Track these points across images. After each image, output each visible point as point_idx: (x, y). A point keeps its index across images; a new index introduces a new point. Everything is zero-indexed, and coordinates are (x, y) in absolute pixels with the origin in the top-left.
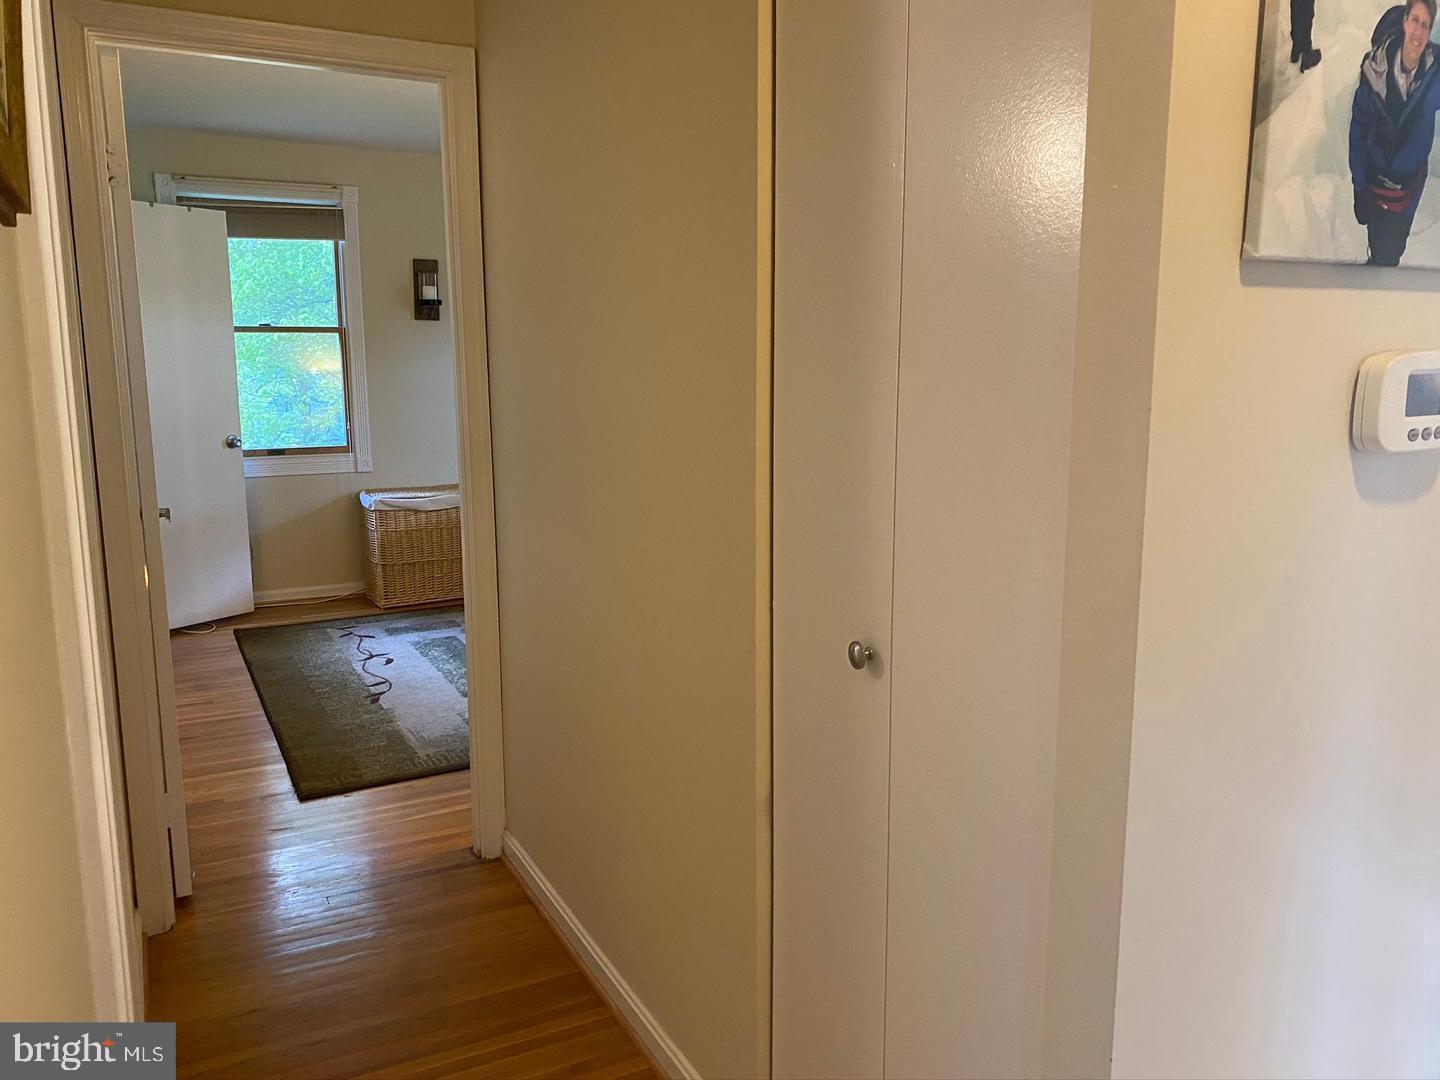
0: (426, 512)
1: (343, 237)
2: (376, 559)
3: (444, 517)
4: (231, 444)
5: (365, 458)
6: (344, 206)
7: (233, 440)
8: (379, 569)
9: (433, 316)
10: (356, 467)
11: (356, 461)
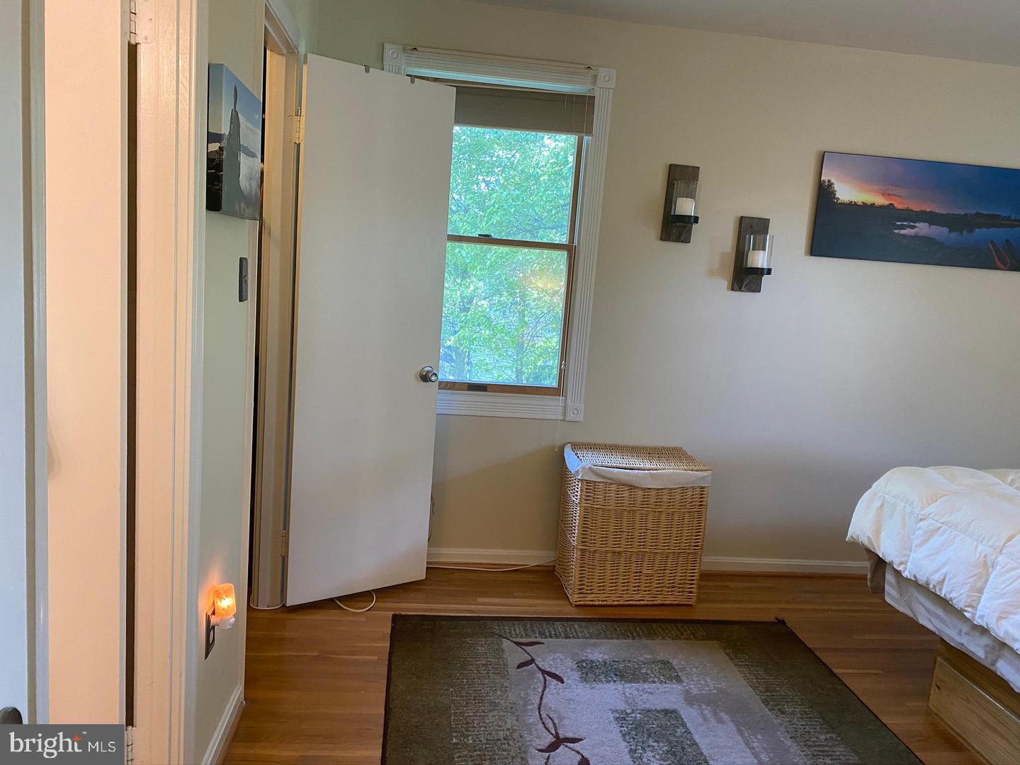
0: (644, 489)
1: (589, 132)
2: (574, 539)
3: (665, 498)
4: (425, 378)
5: (575, 403)
6: (597, 93)
7: (428, 372)
8: (576, 555)
9: (682, 238)
10: (565, 414)
11: (565, 407)
